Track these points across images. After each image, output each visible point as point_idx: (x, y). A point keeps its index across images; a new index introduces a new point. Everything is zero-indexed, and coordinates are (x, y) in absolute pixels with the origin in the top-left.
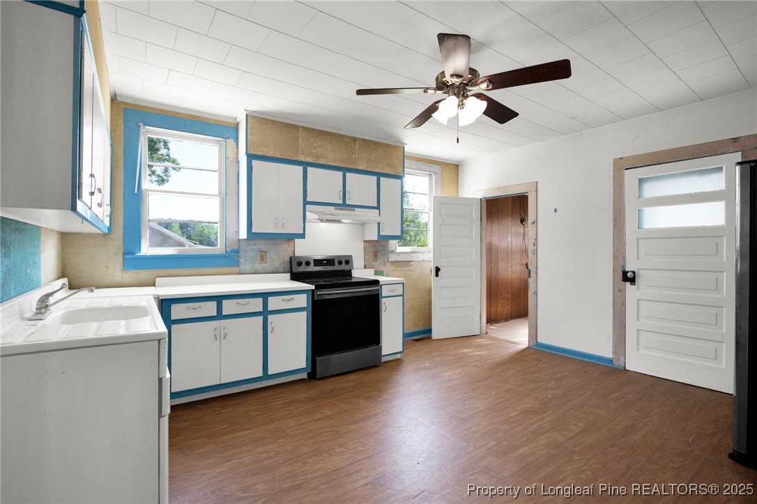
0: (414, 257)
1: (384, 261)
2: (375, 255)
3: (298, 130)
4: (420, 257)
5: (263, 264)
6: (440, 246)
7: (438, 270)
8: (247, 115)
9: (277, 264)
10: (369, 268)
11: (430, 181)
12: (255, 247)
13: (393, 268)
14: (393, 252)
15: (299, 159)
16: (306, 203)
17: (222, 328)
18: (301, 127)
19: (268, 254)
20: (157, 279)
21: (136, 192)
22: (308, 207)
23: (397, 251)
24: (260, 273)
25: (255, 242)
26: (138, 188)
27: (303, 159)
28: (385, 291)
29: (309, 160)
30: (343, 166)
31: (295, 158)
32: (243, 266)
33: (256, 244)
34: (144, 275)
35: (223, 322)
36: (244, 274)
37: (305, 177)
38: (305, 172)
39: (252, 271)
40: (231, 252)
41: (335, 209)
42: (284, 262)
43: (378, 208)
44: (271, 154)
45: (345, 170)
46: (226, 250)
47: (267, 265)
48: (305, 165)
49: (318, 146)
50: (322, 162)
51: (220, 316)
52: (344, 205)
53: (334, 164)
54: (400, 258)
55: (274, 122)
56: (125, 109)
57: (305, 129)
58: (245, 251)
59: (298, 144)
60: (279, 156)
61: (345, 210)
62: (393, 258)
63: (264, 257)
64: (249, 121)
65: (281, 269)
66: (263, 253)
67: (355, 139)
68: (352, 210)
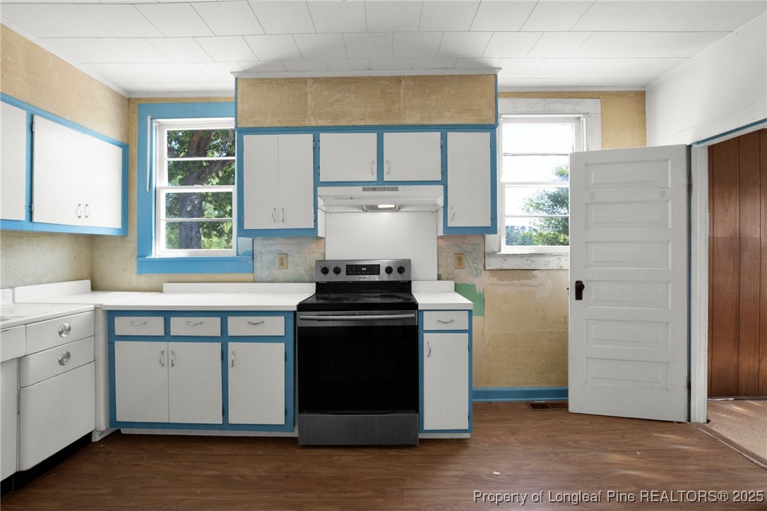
0: (539, 263)
1: (476, 269)
2: (460, 259)
3: (306, 84)
4: (553, 263)
5: (283, 270)
6: (587, 242)
7: (579, 288)
8: (236, 79)
9: (302, 270)
10: (448, 279)
11: (578, 131)
12: (273, 248)
13: (494, 280)
14: (493, 254)
15: (307, 124)
16: (317, 183)
17: (170, 352)
18: (309, 78)
19: (289, 258)
20: (164, 284)
21: (148, 190)
22: (320, 189)
23: (503, 252)
24: (279, 282)
25: (273, 242)
26: (150, 186)
27: (313, 123)
28: (428, 322)
29: (322, 123)
30: (377, 123)
31: (302, 124)
32: (259, 273)
33: (275, 244)
34: (155, 279)
35: (173, 345)
36: (259, 282)
37: (316, 149)
38: (316, 142)
39: (269, 279)
40: (244, 254)
41: (364, 190)
42: (311, 267)
43: (444, 182)
44: (268, 123)
45: (380, 130)
46: (237, 252)
47: (289, 272)
48: (316, 131)
49: (337, 100)
50: (342, 122)
51: (167, 337)
52: (381, 183)
53: (363, 123)
54: (509, 264)
55: (271, 81)
56: (139, 105)
57: (316, 80)
58: (261, 253)
59: (306, 103)
60: (278, 125)
61: (380, 190)
62: (493, 263)
63: (285, 261)
64: (239, 86)
65: (307, 278)
66: (281, 256)
67: (398, 80)
68: (392, 190)
